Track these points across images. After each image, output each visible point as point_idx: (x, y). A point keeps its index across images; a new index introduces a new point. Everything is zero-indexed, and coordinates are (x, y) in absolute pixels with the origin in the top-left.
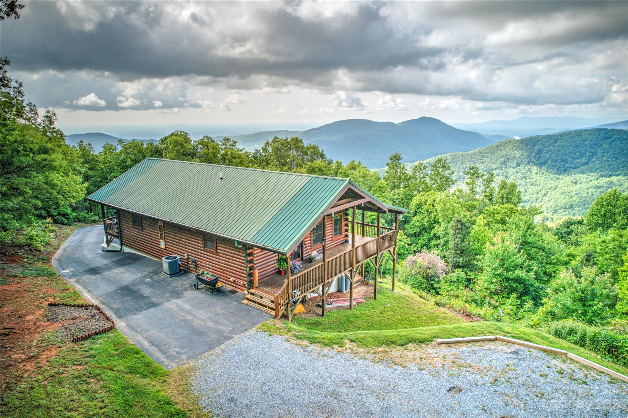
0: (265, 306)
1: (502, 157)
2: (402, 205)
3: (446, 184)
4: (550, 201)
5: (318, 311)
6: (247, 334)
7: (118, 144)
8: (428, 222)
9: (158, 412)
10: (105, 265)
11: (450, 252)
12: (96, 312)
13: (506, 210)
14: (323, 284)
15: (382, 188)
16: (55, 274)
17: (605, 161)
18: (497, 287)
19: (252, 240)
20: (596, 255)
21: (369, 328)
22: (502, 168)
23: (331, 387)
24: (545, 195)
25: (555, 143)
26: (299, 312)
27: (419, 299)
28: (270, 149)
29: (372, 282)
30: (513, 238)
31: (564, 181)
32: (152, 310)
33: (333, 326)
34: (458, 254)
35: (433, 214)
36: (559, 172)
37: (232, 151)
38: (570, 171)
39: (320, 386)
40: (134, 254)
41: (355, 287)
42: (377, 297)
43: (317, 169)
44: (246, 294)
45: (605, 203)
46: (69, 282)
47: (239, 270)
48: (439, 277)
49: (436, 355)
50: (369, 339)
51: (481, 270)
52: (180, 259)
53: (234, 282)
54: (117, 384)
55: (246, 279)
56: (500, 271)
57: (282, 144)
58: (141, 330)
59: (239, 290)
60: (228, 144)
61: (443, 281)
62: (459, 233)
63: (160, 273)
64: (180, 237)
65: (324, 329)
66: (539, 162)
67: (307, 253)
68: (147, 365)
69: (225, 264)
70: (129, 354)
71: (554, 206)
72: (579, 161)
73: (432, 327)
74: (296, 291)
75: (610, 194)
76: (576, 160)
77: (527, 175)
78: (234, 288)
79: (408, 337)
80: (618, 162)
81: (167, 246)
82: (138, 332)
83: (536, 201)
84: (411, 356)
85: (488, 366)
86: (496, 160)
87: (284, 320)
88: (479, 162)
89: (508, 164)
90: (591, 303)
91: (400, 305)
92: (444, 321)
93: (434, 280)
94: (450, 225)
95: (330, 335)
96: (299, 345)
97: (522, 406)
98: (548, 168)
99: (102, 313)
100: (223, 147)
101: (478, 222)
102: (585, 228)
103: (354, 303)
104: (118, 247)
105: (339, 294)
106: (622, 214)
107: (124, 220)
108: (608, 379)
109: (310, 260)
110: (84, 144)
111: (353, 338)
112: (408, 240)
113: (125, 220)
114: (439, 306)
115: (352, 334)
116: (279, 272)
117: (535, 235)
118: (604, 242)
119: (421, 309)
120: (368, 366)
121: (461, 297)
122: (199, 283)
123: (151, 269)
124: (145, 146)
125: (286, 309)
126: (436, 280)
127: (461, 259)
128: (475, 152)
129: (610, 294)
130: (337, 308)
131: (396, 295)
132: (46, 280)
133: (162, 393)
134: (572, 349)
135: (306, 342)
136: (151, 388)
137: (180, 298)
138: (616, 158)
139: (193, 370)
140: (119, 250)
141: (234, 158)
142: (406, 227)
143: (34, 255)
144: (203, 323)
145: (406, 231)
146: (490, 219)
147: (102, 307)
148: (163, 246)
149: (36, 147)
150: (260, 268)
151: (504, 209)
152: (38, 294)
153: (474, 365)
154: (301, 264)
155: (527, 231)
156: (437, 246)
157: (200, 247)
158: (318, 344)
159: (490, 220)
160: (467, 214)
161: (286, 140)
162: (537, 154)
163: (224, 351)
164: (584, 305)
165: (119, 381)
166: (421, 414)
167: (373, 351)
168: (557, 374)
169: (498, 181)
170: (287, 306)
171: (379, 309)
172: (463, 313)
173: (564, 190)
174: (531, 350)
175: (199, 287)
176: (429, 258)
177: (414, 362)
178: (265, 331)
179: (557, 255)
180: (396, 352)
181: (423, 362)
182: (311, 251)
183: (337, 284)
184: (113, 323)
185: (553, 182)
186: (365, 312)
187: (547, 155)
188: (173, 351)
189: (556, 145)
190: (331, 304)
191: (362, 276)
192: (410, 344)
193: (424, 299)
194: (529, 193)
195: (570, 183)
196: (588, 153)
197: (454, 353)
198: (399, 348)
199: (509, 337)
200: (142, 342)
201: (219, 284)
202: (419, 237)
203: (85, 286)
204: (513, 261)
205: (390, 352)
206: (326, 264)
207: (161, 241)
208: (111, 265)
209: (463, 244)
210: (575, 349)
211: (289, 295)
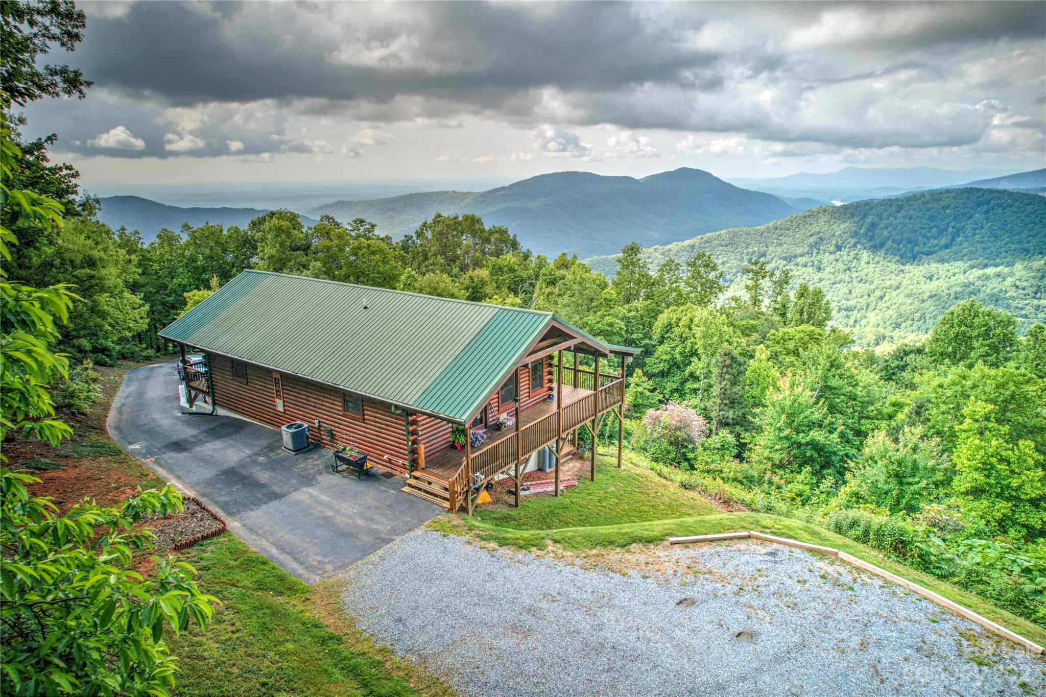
0: (436, 496)
1: (812, 236)
2: (641, 326)
3: (711, 293)
4: (888, 308)
5: (509, 500)
6: (412, 534)
7: (182, 231)
8: (681, 353)
9: (306, 637)
10: (194, 436)
11: (714, 402)
12: (195, 507)
13: (802, 335)
14: (516, 462)
15: (610, 301)
16: (121, 452)
17: (978, 242)
18: (783, 455)
19: (416, 404)
20: (930, 405)
21: (582, 523)
22: (812, 254)
23: (528, 602)
24: (881, 298)
25: (898, 212)
26: (482, 502)
27: (657, 479)
28: (429, 235)
29: (587, 454)
30: (809, 381)
31: (912, 274)
32: (275, 504)
33: (531, 522)
34: (726, 405)
35: (689, 341)
36: (904, 261)
37: (369, 242)
38: (921, 257)
39: (514, 601)
40: (237, 419)
41: (564, 462)
42: (595, 479)
43: (506, 269)
44: (407, 479)
45: (956, 321)
46: (145, 463)
47: (397, 445)
48: (693, 442)
49: (667, 559)
50: (579, 539)
51: (760, 430)
52: (308, 428)
53: (390, 461)
54: (246, 603)
55: (407, 457)
56: (787, 432)
57: (448, 226)
58: (265, 532)
59: (397, 473)
60: (362, 229)
61: (700, 449)
62: (727, 372)
63: (279, 448)
64: (308, 396)
65: (519, 527)
66: (872, 243)
67: (493, 416)
68: (282, 579)
69: (377, 436)
70: (254, 564)
71: (894, 316)
72: (936, 242)
73: (666, 521)
74: (478, 474)
75: (965, 306)
76: (932, 241)
77: (853, 265)
78: (389, 470)
79: (632, 535)
80: (999, 243)
81: (286, 408)
82: (259, 535)
83: (867, 309)
84: (634, 560)
85: (734, 572)
86: (803, 241)
87: (463, 515)
88: (774, 245)
89: (821, 247)
90: (910, 480)
91: (629, 489)
92: (690, 511)
93: (686, 447)
94: (714, 361)
95: (526, 534)
96: (485, 548)
97: (768, 619)
98: (886, 254)
99: (204, 508)
100: (353, 234)
101: (757, 354)
102: (925, 361)
103: (561, 487)
104: (208, 408)
105: (539, 473)
106: (981, 339)
107: (217, 368)
108: (881, 583)
109: (498, 427)
110: (127, 232)
111: (557, 537)
112: (649, 384)
113: (220, 369)
114: (686, 489)
115: (556, 533)
116: (453, 446)
117: (841, 376)
118: (941, 386)
119: (659, 494)
120: (576, 575)
121: (726, 473)
122: (339, 463)
123: (264, 443)
124: (225, 232)
125: (466, 499)
126: (690, 446)
127: (731, 412)
128: (768, 227)
129: (937, 467)
130: (537, 494)
131: (624, 474)
132: (111, 461)
133: (307, 614)
134: (847, 546)
135: (493, 545)
136: (291, 608)
137: (313, 485)
138: (995, 237)
139: (343, 584)
140: (210, 412)
141: (374, 253)
142: (647, 362)
143: (80, 422)
144: (350, 521)
145: (646, 369)
146: (777, 348)
147: (202, 500)
148: (280, 408)
149: (78, 259)
150: (426, 440)
151: (799, 332)
152: (109, 483)
153: (715, 570)
154: (484, 433)
155: (830, 370)
156: (695, 391)
157: (339, 411)
158: (510, 546)
159: (779, 350)
160: (743, 340)
161: (455, 219)
162: (869, 230)
163: (382, 559)
164: (901, 483)
165: (248, 600)
166: (641, 632)
167: (583, 555)
168: (819, 579)
169: (805, 275)
170: (467, 496)
171: (598, 495)
172: (720, 499)
173: (912, 290)
174: (793, 550)
175: (339, 469)
176: (680, 413)
177: (637, 568)
178: (437, 531)
179: (878, 405)
180: (614, 555)
181: (650, 567)
182: (499, 413)
183: (537, 461)
184: (223, 523)
185: (894, 277)
186: (578, 500)
187: (886, 233)
188: (313, 560)
189: (899, 215)
190: (529, 489)
191: (574, 446)
192: (634, 545)
193: (665, 478)
194: (855, 296)
195: (922, 278)
196: (950, 229)
197: (691, 555)
198: (618, 549)
199: (767, 533)
200: (268, 549)
201: (369, 465)
202: (667, 376)
203: (171, 470)
204: (806, 417)
205: (606, 556)
206: (520, 433)
207: (277, 400)
208: (202, 437)
209: (734, 390)
210: (852, 547)
211: (468, 481)
